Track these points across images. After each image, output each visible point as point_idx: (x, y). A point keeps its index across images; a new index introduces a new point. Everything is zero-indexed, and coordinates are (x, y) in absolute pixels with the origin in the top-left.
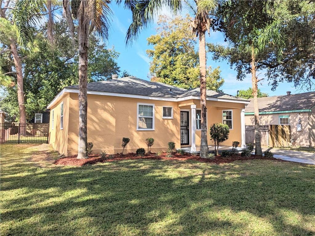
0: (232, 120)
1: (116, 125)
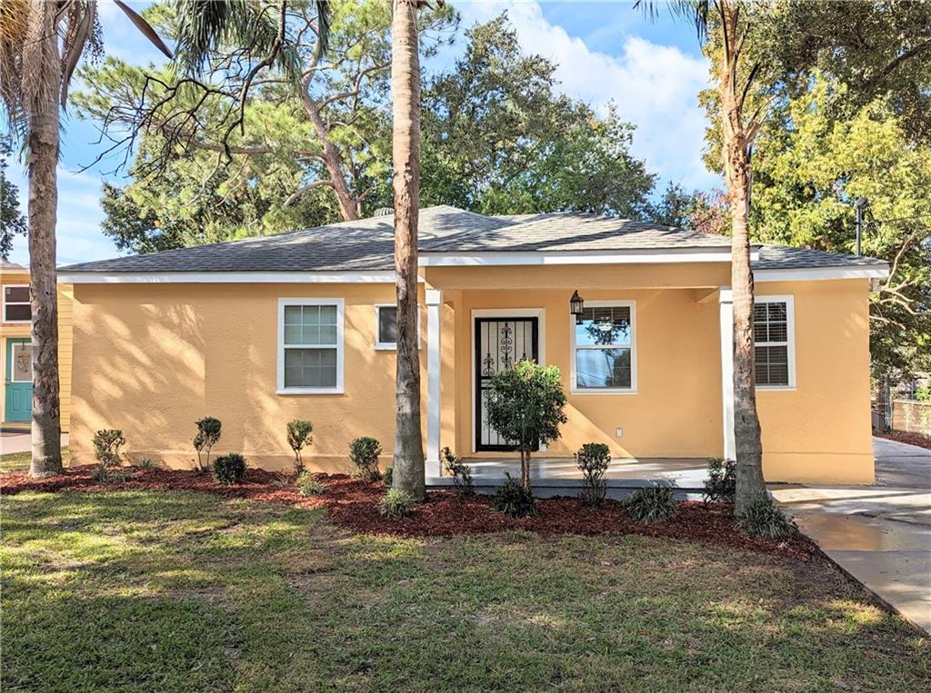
0: (790, 343)
1: (206, 376)
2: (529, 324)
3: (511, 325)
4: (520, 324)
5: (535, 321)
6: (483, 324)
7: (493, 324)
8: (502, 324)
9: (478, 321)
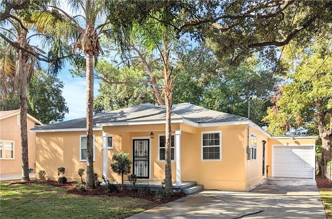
0: (220, 146)
1: (64, 155)
2: (147, 141)
3: (142, 141)
4: (145, 141)
5: (148, 140)
6: (135, 141)
7: (138, 141)
8: (140, 141)
9: (134, 140)
